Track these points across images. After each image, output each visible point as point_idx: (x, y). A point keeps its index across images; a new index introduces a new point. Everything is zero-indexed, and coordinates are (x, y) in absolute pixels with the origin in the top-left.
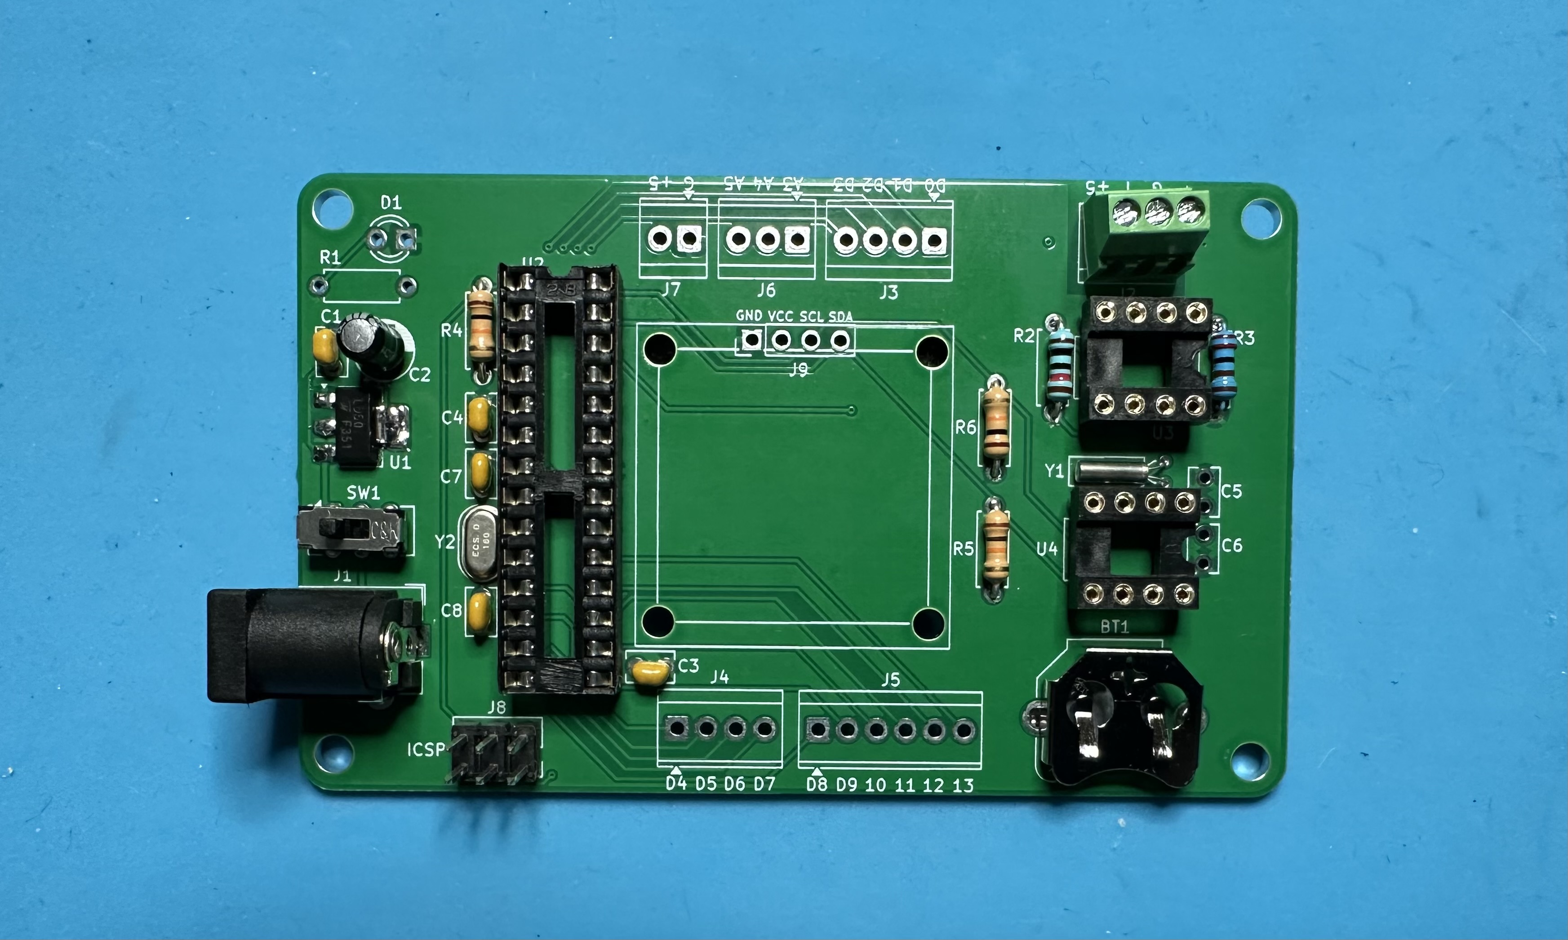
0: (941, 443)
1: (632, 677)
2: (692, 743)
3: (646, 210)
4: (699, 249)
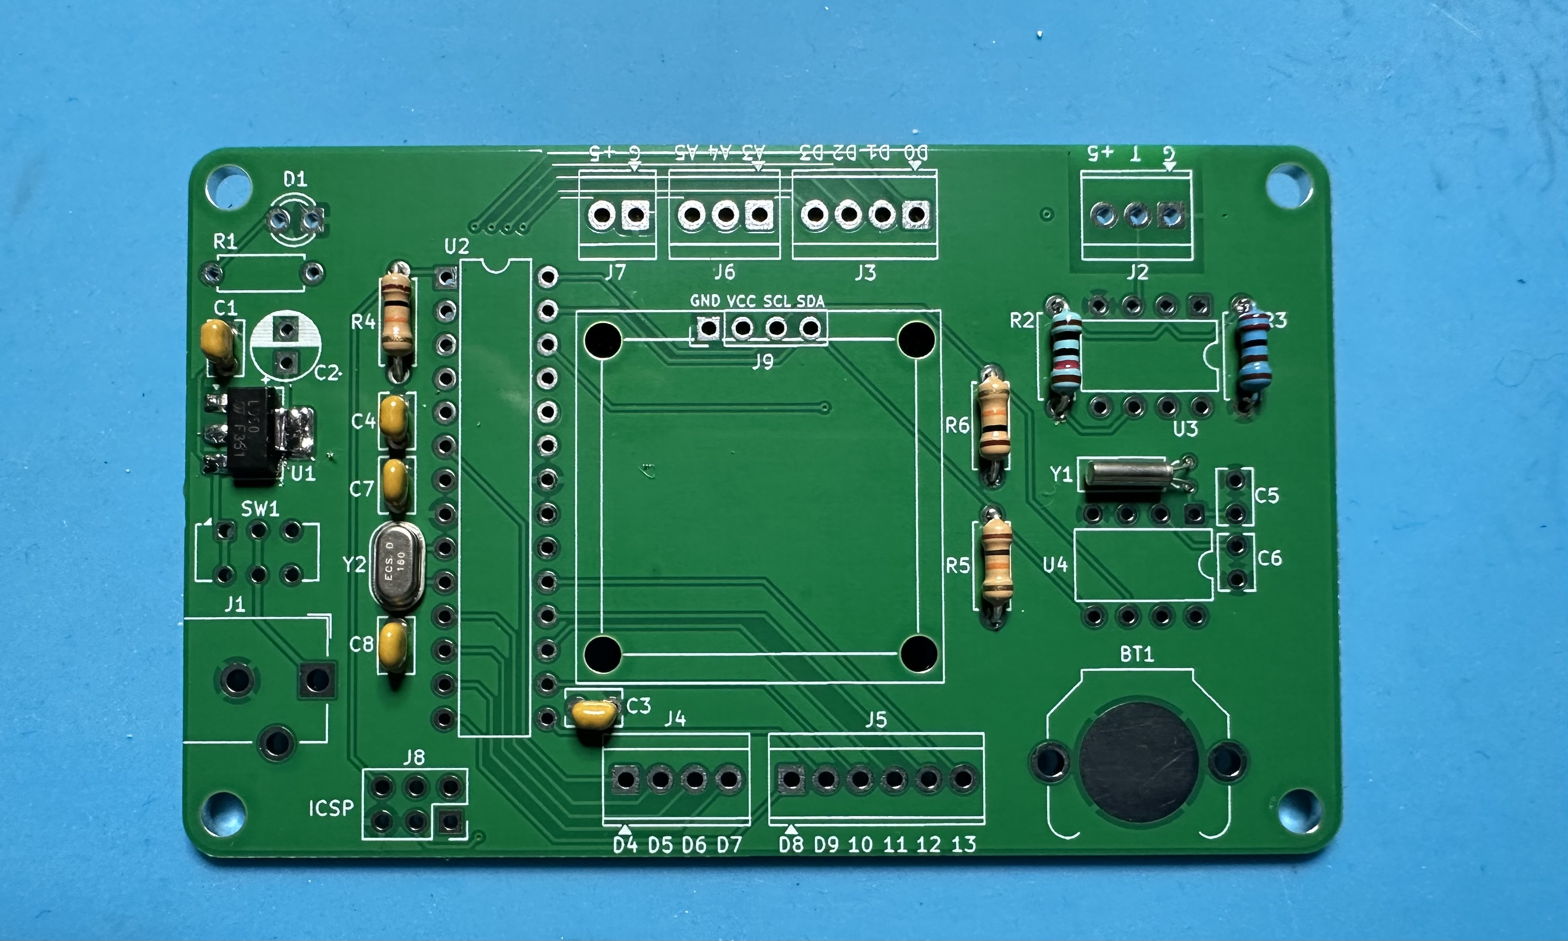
0: (929, 443)
1: (572, 720)
2: (644, 796)
3: (586, 184)
4: (648, 227)
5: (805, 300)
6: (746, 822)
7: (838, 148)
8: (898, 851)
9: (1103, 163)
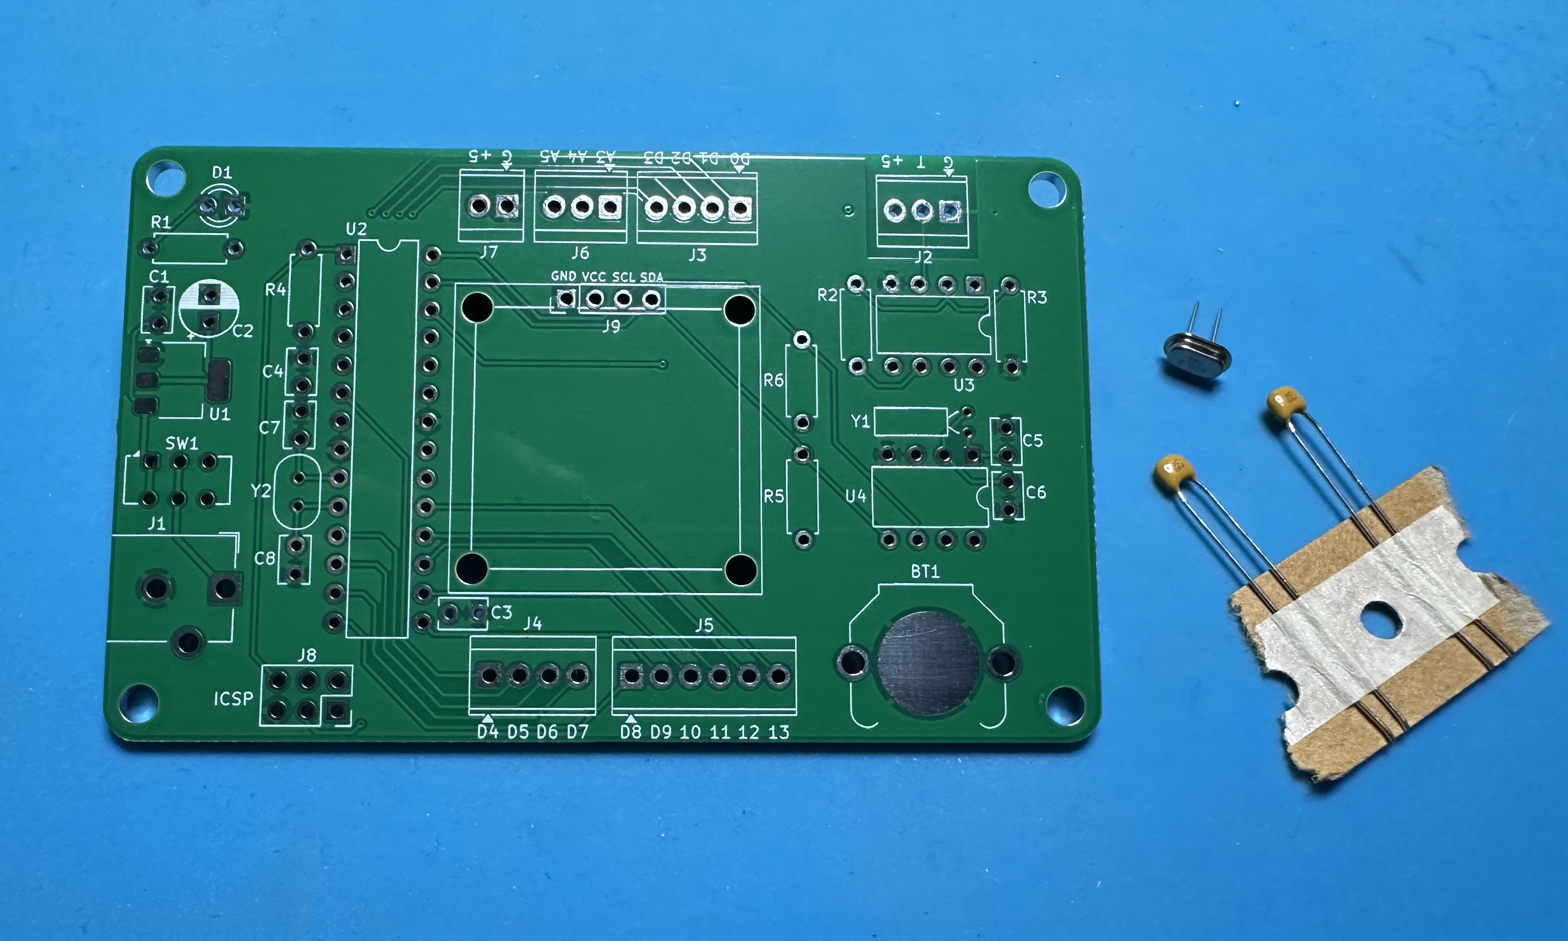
0: (750, 396)
2: (505, 690)
3: (466, 180)
4: (517, 216)
5: (647, 276)
6: (593, 712)
7: (676, 154)
8: (723, 738)
9: (894, 169)
